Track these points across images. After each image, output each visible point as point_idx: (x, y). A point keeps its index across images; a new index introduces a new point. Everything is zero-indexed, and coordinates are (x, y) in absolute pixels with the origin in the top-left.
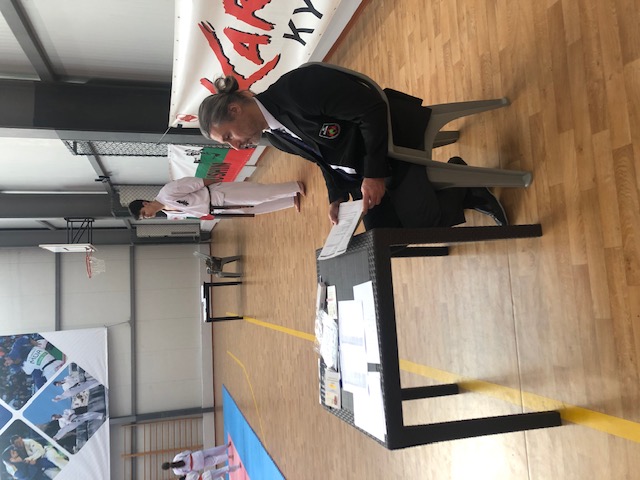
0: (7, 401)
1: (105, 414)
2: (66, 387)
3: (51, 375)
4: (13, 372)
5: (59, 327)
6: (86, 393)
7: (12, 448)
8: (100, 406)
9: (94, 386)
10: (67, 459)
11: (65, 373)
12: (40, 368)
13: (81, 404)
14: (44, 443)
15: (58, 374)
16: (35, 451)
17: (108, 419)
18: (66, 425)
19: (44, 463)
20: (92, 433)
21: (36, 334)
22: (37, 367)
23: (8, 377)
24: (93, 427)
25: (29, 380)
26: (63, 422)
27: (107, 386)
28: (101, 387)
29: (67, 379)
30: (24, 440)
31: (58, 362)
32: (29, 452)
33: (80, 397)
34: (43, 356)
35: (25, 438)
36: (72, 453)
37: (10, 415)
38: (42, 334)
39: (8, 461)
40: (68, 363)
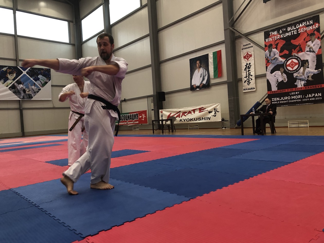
0: (29, 70)
1: (22, 99)
2: (33, 87)
5: (52, 86)
6: (30, 93)
7: (13, 70)
8: (25, 97)
9: (32, 95)
10: (7, 86)
12: (40, 80)
13: (27, 91)
14: (14, 80)
16: (11, 77)
18: (19, 86)
19: (6, 79)
20: (16, 95)
21: (51, 79)
22: (40, 79)
23: (37, 71)
25: (36, 76)
28: (32, 98)
29: (36, 87)
30: (15, 74)
31: (41, 85)
32: (11, 75)
33: (29, 91)
34: (43, 81)
35: (16, 74)
36: (9, 88)
37: (24, 70)
38: (50, 81)
39: (8, 68)
40: (41, 88)
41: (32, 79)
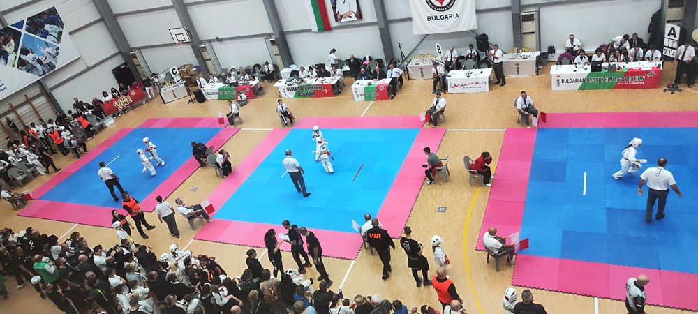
0: (27, 24)
1: (43, 75)
2: (47, 49)
3: (49, 39)
4: (42, 20)
5: (71, 34)
6: (49, 60)
7: (5, 35)
8: (46, 71)
9: (53, 63)
10: (13, 66)
11: (53, 46)
12: (50, 33)
13: (43, 60)
14: (16, 50)
15: (52, 43)
16: (9, 48)
17: (41, 77)
18: (29, 58)
19: (6, 55)
20: (32, 72)
21: (63, 24)
22: (49, 31)
23: (39, 19)
24: (35, 72)
25: (42, 30)
26: (30, 56)
27: (56, 69)
28: (54, 67)
29: (51, 48)
31: (56, 40)
32: (7, 45)
33: (46, 58)
34: (55, 32)
35: (13, 40)
36: (18, 67)
37: (21, 28)
38: (64, 27)
40: (58, 45)
41: (38, 37)
